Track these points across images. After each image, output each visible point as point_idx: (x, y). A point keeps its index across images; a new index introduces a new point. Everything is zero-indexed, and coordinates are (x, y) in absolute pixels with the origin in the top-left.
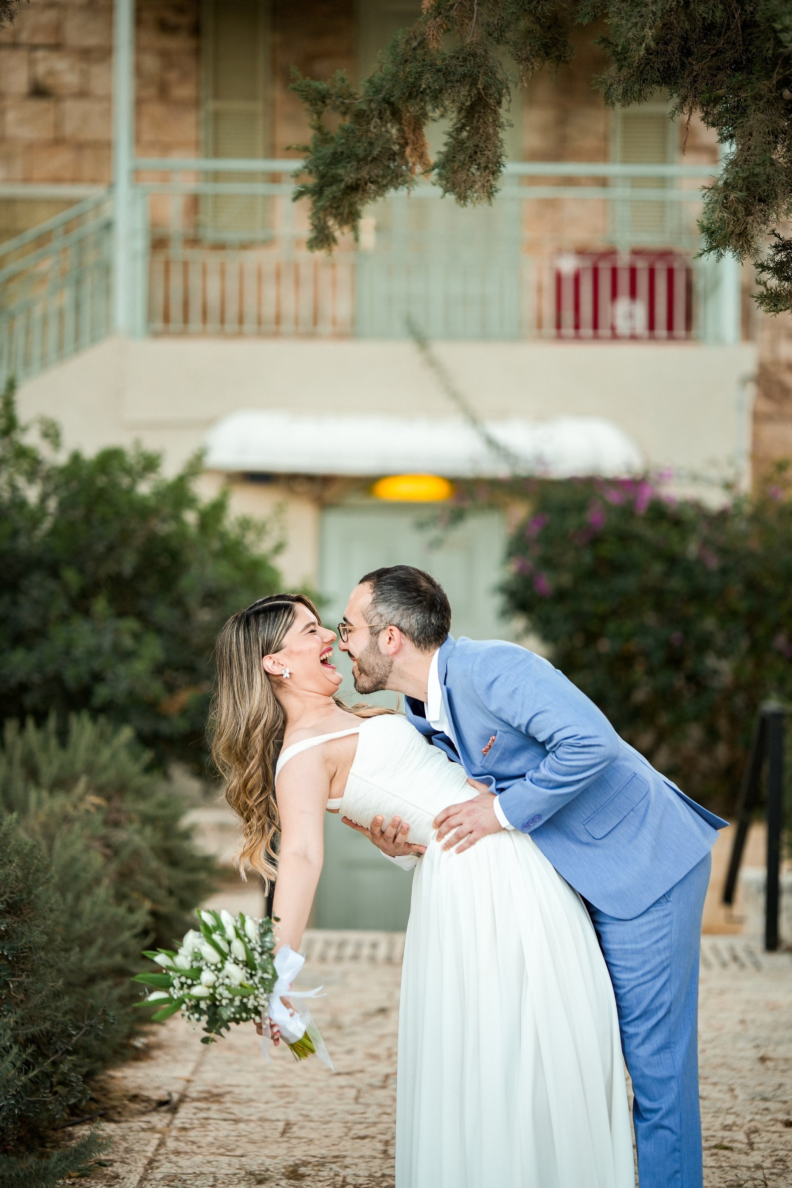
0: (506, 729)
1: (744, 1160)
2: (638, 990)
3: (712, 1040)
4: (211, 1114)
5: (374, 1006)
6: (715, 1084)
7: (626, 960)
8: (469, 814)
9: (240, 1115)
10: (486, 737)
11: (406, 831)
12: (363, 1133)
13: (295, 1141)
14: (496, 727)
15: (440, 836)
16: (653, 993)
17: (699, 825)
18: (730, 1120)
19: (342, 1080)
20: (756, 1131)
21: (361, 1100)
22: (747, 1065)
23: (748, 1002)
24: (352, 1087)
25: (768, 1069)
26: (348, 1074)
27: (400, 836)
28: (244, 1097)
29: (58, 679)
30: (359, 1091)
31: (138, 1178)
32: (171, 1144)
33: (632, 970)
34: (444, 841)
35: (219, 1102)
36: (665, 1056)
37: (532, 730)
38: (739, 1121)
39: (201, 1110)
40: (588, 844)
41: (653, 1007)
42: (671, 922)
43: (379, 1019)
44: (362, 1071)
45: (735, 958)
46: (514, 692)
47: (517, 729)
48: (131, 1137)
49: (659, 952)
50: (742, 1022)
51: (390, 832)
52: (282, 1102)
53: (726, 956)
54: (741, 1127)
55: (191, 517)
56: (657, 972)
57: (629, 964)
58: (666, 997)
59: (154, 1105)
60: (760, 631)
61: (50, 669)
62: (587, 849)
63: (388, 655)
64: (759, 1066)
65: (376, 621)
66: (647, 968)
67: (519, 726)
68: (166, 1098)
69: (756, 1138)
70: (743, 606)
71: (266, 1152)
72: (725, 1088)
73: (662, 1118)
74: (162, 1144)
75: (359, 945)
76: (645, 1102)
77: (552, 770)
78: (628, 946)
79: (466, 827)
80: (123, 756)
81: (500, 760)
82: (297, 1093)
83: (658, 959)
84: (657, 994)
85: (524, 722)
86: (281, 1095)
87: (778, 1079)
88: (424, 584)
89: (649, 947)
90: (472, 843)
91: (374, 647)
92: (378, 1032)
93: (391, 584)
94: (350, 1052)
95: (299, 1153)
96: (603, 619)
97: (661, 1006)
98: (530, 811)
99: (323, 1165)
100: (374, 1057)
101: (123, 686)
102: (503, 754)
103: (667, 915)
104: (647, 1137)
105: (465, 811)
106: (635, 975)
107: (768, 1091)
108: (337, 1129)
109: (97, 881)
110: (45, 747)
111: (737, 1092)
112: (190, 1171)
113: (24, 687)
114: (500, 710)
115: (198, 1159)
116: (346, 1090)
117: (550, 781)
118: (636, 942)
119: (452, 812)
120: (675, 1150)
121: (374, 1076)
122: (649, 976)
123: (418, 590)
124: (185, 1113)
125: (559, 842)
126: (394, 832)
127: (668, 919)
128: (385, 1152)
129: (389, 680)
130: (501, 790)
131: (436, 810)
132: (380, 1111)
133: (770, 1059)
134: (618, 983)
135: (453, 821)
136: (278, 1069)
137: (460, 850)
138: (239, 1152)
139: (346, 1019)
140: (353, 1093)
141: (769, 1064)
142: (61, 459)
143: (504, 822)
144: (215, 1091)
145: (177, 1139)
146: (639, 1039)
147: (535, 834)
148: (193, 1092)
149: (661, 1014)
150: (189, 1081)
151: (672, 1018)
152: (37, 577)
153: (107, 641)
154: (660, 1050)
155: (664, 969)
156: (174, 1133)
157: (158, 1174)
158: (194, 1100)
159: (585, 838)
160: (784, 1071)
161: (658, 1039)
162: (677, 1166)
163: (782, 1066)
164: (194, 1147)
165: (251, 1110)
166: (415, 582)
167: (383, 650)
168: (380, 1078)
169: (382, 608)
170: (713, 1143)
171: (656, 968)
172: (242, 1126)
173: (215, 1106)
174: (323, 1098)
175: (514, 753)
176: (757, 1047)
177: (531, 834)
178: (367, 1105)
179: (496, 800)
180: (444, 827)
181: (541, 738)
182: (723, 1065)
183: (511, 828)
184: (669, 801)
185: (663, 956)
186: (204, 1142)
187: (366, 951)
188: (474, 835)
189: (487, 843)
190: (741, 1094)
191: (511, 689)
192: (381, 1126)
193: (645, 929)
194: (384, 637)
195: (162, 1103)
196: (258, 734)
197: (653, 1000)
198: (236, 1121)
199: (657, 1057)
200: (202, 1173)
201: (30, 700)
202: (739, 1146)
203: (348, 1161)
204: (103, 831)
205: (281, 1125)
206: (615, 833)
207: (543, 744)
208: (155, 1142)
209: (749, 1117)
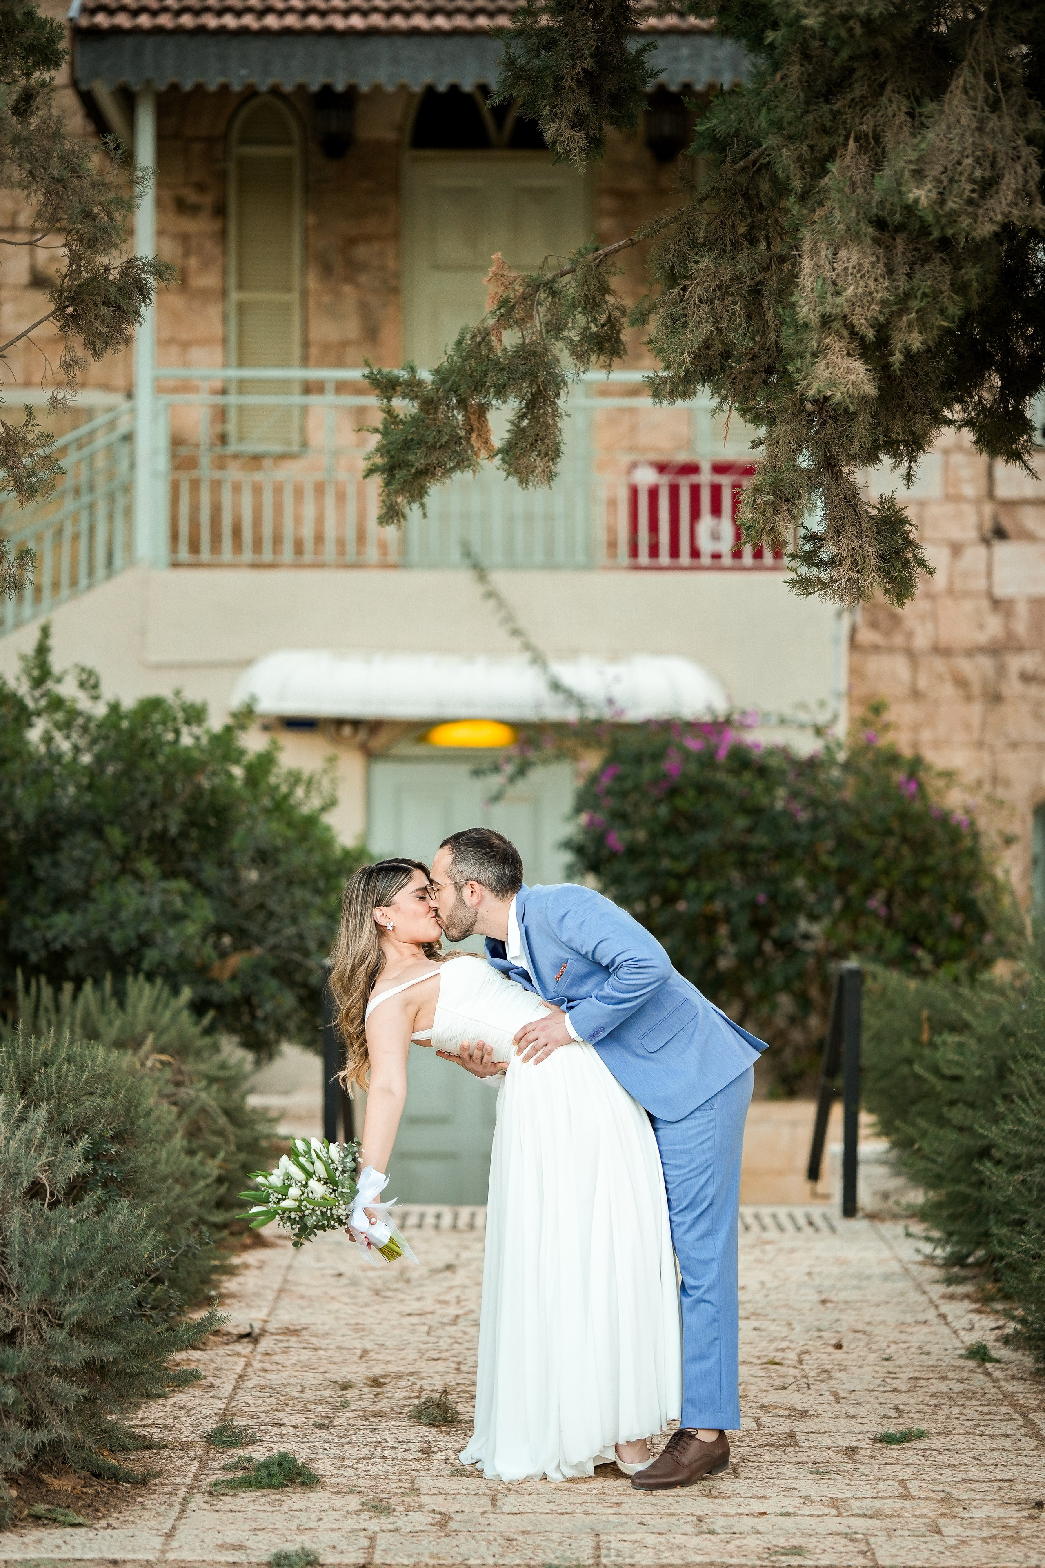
0: (577, 957)
1: (792, 1372)
2: (685, 1184)
3: (777, 1288)
4: (291, 1344)
5: (441, 1264)
6: (774, 1320)
7: (675, 1159)
8: (543, 1029)
9: (318, 1345)
10: (560, 966)
11: (490, 1052)
12: (435, 1356)
13: (373, 1362)
14: (567, 956)
15: (520, 1051)
16: (698, 1187)
17: (742, 1046)
18: (784, 1345)
19: (414, 1320)
20: (807, 1352)
21: (432, 1334)
22: (808, 1306)
23: (818, 1258)
24: (424, 1324)
25: (827, 1308)
26: (419, 1315)
27: (485, 1057)
28: (321, 1332)
29: (103, 943)
30: (430, 1327)
31: (231, 1387)
32: (257, 1365)
33: (680, 1167)
34: (523, 1055)
35: (298, 1336)
36: (708, 1241)
37: (598, 956)
38: (793, 1346)
39: (281, 1341)
40: (643, 1057)
41: (698, 1199)
42: (714, 1127)
43: (448, 1274)
44: (432, 1313)
45: (811, 1223)
46: (582, 923)
47: (585, 956)
48: (219, 1360)
49: (704, 1153)
50: (809, 1274)
51: (477, 1054)
52: (357, 1336)
53: (802, 1222)
54: (793, 1350)
55: (238, 771)
56: (701, 1169)
57: (678, 1162)
58: (710, 1191)
59: (235, 1338)
60: (853, 890)
61: (95, 934)
62: (642, 1062)
63: (472, 906)
64: (821, 1307)
65: (458, 878)
66: (693, 1166)
67: (587, 953)
68: (248, 1330)
69: (806, 1357)
70: (833, 863)
71: (348, 1369)
72: (783, 1323)
73: (705, 1292)
74: (248, 1365)
75: (422, 1216)
76: (690, 1281)
77: (614, 988)
78: (678, 1147)
79: (542, 1041)
80: (185, 1016)
81: (571, 986)
82: (371, 1329)
83: (703, 1158)
84: (702, 1188)
85: (591, 949)
86: (356, 1331)
87: (836, 1315)
88: (496, 841)
89: (695, 1147)
90: (547, 1054)
91: (460, 900)
92: (446, 1284)
93: (466, 844)
94: (419, 1299)
95: (378, 1370)
96: (681, 878)
97: (705, 1199)
98: (595, 1024)
99: (401, 1377)
100: (446, 1303)
101: (174, 949)
102: (573, 979)
103: (711, 1121)
104: (692, 1309)
105: (539, 1027)
106: (683, 1171)
107: (824, 1324)
108: (411, 1354)
109: (169, 1135)
110: (103, 1010)
111: (795, 1325)
112: (279, 1382)
113: (67, 952)
114: (570, 940)
115: (284, 1375)
116: (419, 1327)
117: (612, 998)
118: (684, 1144)
119: (528, 1029)
120: (714, 1320)
121: (443, 1316)
122: (695, 1173)
123: (491, 846)
124: (265, 1344)
125: (617, 1051)
126: (480, 1054)
127: (712, 1124)
128: (458, 1369)
129: (475, 928)
130: (572, 1008)
131: (515, 1029)
132: (452, 1341)
133: (830, 1301)
134: (668, 1179)
135: (530, 1037)
136: (350, 1312)
137: (538, 1062)
138: (322, 1370)
139: (414, 1275)
140: (425, 1328)
141: (829, 1305)
142: (100, 710)
143: (574, 1035)
144: (292, 1328)
145: (261, 1361)
146: (686, 1227)
147: (598, 1045)
148: (270, 1327)
149: (705, 1205)
150: (265, 1321)
151: (715, 1209)
152: (80, 837)
153: (155, 903)
154: (703, 1236)
155: (708, 1167)
156: (259, 1357)
157: (250, 1384)
158: (272, 1334)
159: (641, 1052)
160: (841, 1310)
161: (702, 1227)
162: (716, 1334)
163: (842, 1306)
164: (280, 1367)
165: (328, 1341)
166: (488, 840)
167: (468, 903)
168: (452, 1318)
169: (461, 866)
170: (765, 1360)
171: (701, 1165)
172: (321, 1352)
173: (294, 1339)
174: (397, 1332)
175: (583, 978)
176: (820, 1292)
177: (595, 1045)
178: (439, 1337)
179: (567, 1016)
180: (523, 1043)
181: (605, 962)
182: (785, 1306)
183: (579, 1039)
184: (716, 1024)
185: (707, 1156)
186: (288, 1363)
187: (430, 1220)
188: (548, 1047)
189: (560, 1053)
190: (798, 1328)
191: (580, 921)
192: (453, 1352)
193: (692, 1132)
194: (467, 891)
195: (242, 1337)
196: (362, 971)
197: (698, 1193)
198: (316, 1349)
199: (701, 1242)
200: (288, 1384)
201: (71, 965)
202: (789, 1362)
203: (423, 1375)
204: (170, 1089)
205: (359, 1352)
206: (667, 1049)
207: (607, 967)
208: (241, 1362)
209: (802, 1343)
